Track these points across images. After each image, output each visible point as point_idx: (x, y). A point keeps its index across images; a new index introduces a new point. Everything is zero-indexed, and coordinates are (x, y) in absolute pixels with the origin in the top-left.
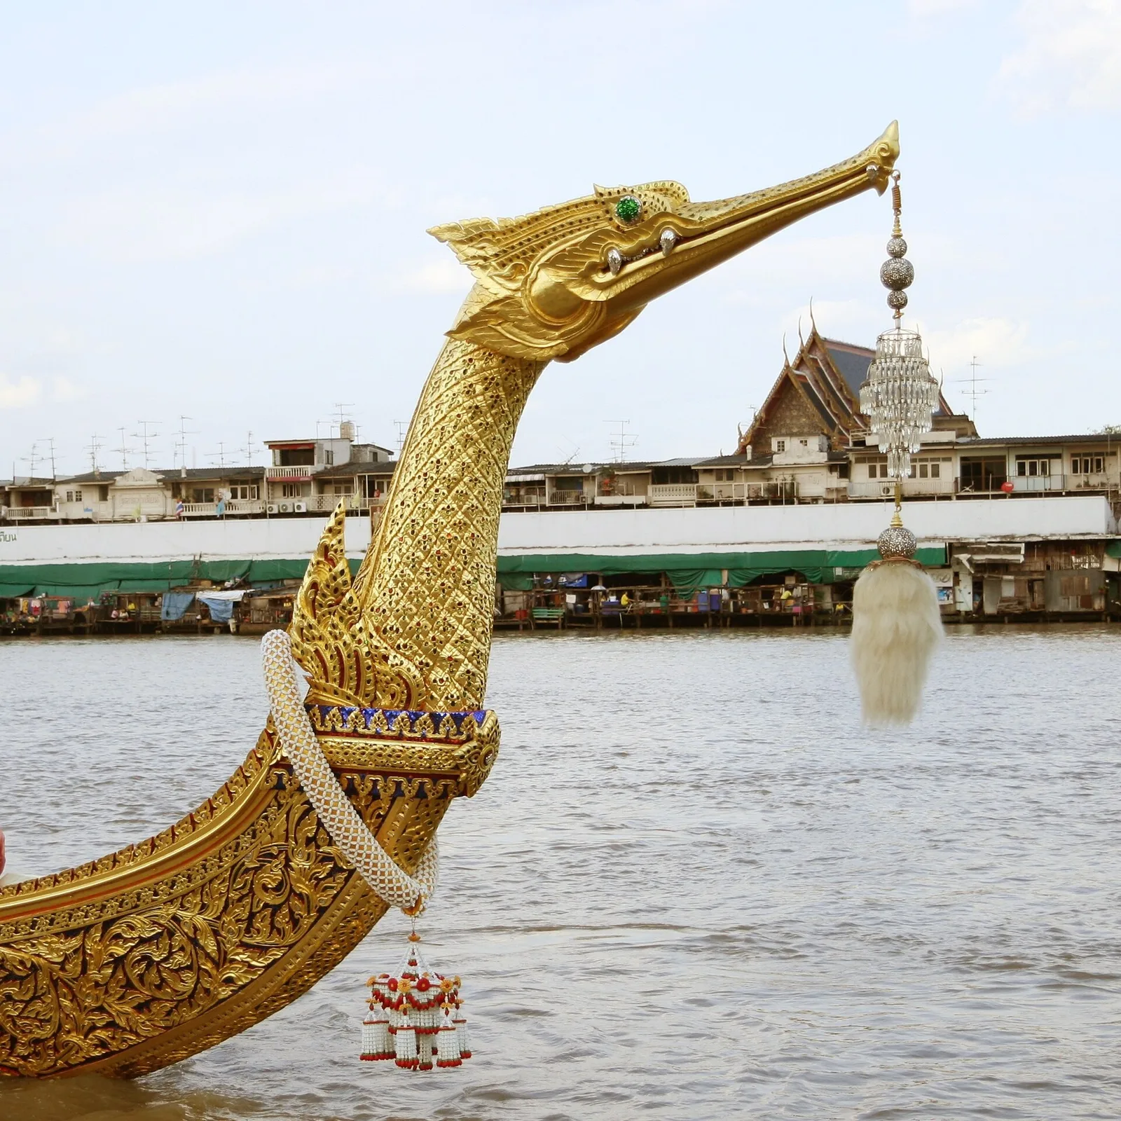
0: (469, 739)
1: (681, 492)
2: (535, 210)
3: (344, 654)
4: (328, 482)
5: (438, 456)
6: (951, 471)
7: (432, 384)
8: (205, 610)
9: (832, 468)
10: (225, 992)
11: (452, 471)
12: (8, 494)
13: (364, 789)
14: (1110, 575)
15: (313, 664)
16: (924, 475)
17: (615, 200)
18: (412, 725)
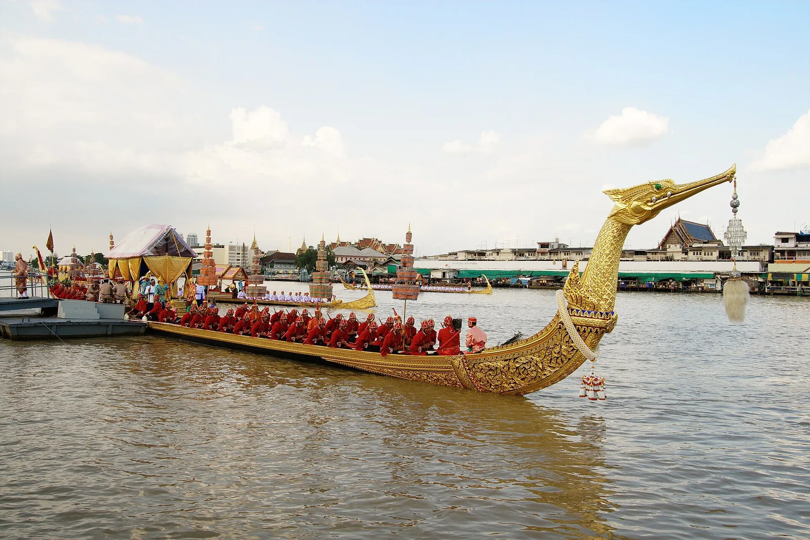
0: (610, 319)
1: (643, 257)
2: (632, 187)
3: (578, 296)
4: (552, 252)
5: (604, 248)
6: (716, 254)
7: (603, 230)
8: (521, 282)
9: (683, 253)
10: (544, 377)
11: (608, 252)
12: (475, 253)
13: (582, 330)
14: (759, 282)
15: (569, 299)
16: (708, 255)
17: (654, 184)
18: (595, 314)
